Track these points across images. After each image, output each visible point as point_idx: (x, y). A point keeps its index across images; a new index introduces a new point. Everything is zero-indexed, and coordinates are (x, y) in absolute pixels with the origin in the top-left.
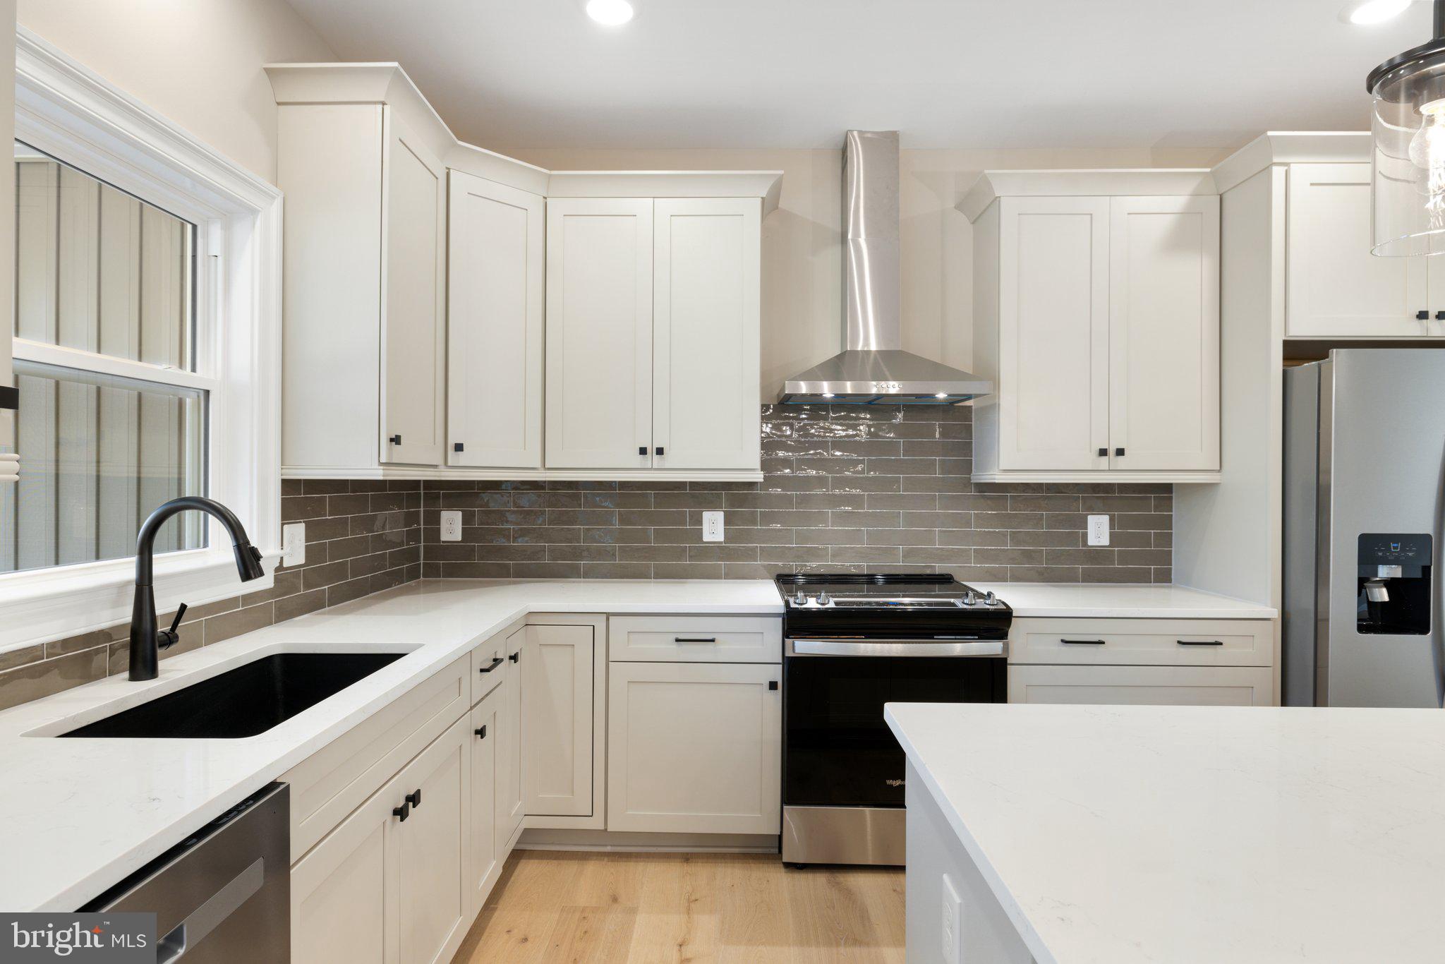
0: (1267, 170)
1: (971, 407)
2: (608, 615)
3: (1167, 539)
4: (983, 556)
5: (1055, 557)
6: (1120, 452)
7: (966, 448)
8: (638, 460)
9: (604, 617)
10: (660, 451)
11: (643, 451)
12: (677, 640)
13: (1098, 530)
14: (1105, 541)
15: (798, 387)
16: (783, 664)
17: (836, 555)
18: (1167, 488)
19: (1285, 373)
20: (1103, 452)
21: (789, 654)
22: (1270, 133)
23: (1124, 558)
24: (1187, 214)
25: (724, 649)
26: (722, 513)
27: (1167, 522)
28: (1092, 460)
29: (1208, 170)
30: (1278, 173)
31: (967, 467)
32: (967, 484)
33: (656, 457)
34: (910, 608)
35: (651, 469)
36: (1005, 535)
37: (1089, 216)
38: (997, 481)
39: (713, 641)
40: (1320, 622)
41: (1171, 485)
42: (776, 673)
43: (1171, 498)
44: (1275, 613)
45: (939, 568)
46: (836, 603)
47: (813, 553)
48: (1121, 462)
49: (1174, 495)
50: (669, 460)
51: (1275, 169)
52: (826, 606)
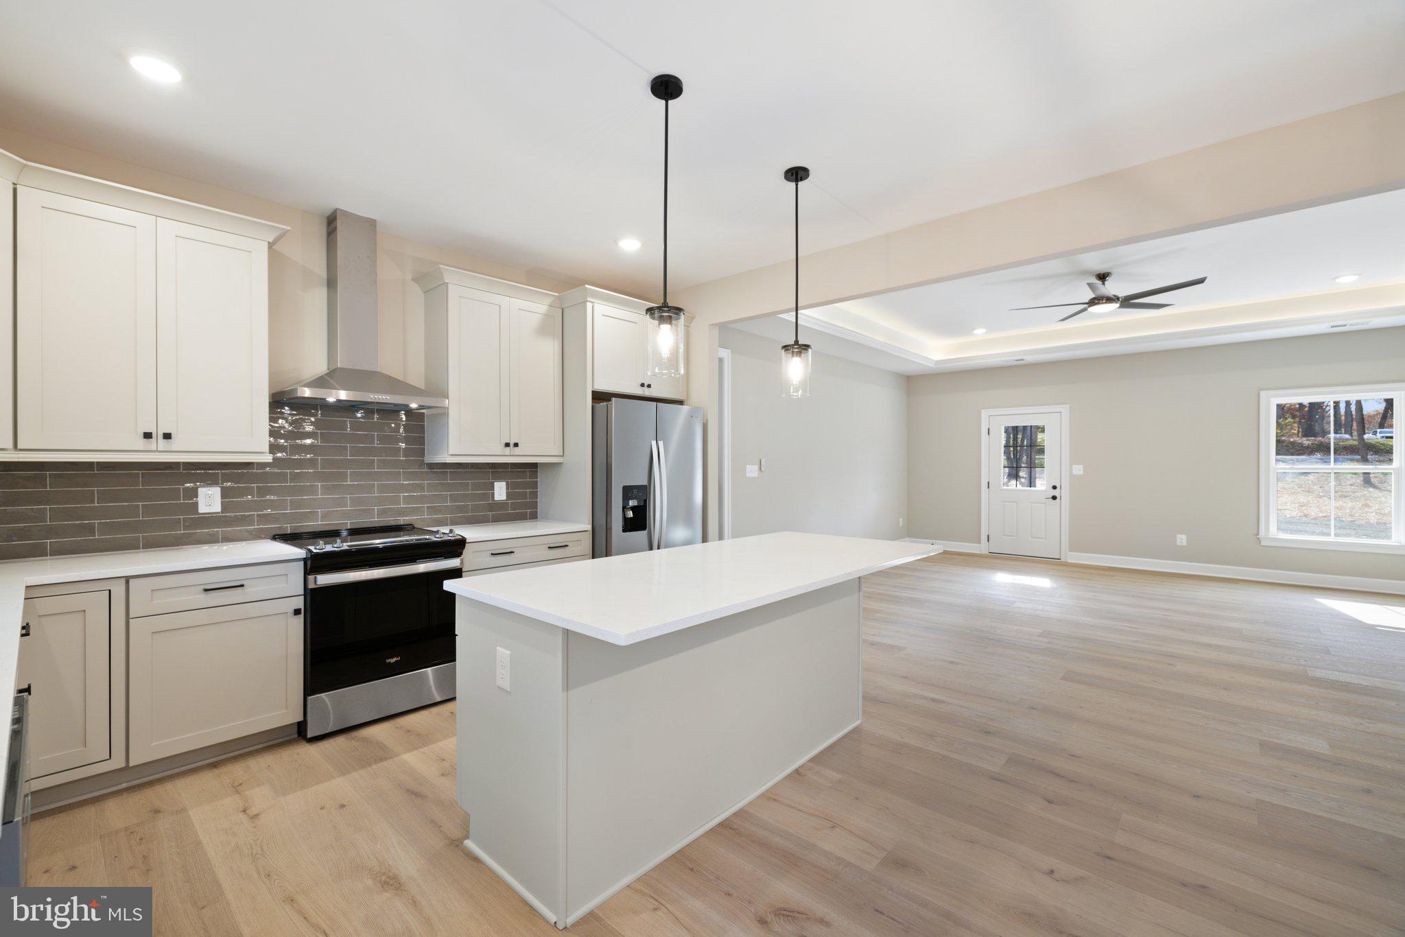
0: (585, 302)
1: (424, 413)
2: (127, 579)
3: (535, 495)
4: (432, 510)
5: (476, 508)
6: (516, 445)
7: (421, 441)
8: (141, 443)
9: (123, 581)
10: (167, 436)
11: (148, 436)
12: (206, 590)
13: (500, 491)
14: (504, 497)
15: (304, 392)
16: (305, 595)
17: (324, 517)
18: (534, 466)
19: (592, 406)
20: (507, 445)
21: (311, 586)
22: (587, 286)
23: (514, 506)
24: (547, 316)
25: (252, 592)
26: (219, 489)
27: (535, 485)
28: (500, 449)
29: (557, 294)
30: (589, 305)
31: (422, 453)
32: (422, 463)
33: (162, 442)
34: (381, 546)
35: (157, 451)
36: (446, 496)
37: (498, 307)
38: (447, 462)
39: (242, 586)
40: (608, 529)
41: (537, 463)
42: (299, 603)
43: (537, 471)
44: (589, 527)
45: (402, 520)
46: (349, 546)
47: (305, 516)
48: (517, 451)
49: (539, 470)
50: (174, 444)
51: (588, 303)
52: (342, 549)
